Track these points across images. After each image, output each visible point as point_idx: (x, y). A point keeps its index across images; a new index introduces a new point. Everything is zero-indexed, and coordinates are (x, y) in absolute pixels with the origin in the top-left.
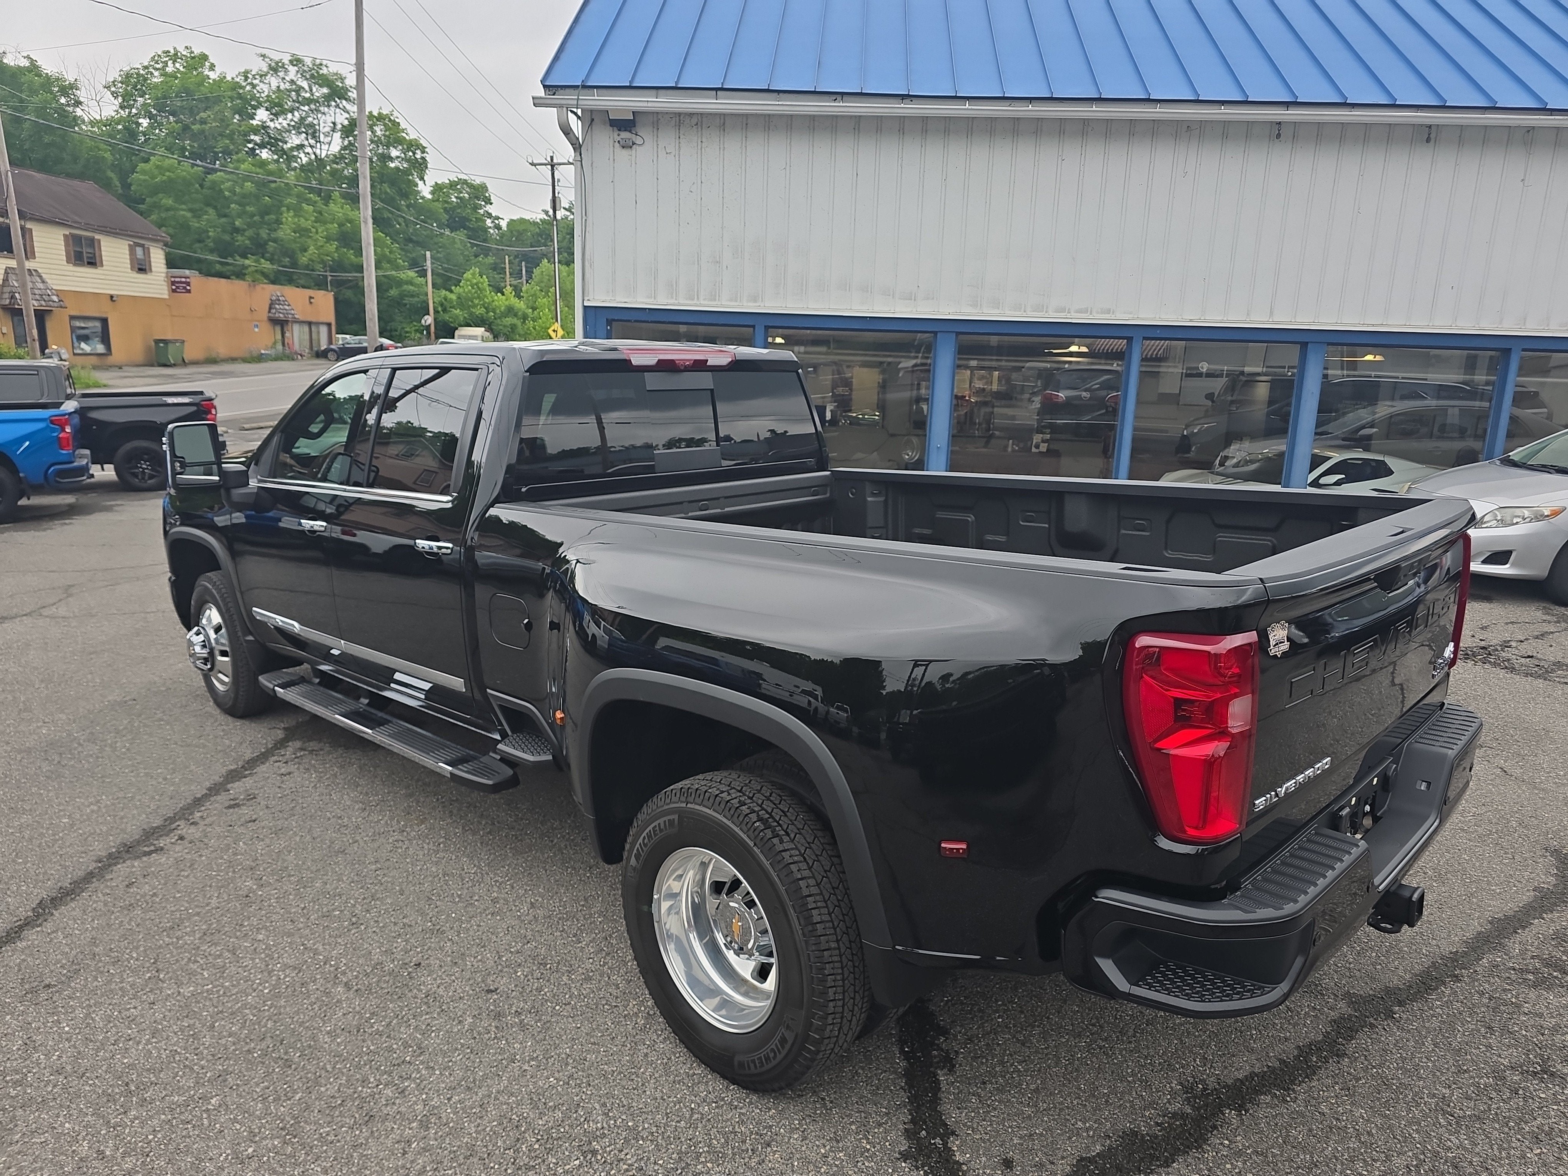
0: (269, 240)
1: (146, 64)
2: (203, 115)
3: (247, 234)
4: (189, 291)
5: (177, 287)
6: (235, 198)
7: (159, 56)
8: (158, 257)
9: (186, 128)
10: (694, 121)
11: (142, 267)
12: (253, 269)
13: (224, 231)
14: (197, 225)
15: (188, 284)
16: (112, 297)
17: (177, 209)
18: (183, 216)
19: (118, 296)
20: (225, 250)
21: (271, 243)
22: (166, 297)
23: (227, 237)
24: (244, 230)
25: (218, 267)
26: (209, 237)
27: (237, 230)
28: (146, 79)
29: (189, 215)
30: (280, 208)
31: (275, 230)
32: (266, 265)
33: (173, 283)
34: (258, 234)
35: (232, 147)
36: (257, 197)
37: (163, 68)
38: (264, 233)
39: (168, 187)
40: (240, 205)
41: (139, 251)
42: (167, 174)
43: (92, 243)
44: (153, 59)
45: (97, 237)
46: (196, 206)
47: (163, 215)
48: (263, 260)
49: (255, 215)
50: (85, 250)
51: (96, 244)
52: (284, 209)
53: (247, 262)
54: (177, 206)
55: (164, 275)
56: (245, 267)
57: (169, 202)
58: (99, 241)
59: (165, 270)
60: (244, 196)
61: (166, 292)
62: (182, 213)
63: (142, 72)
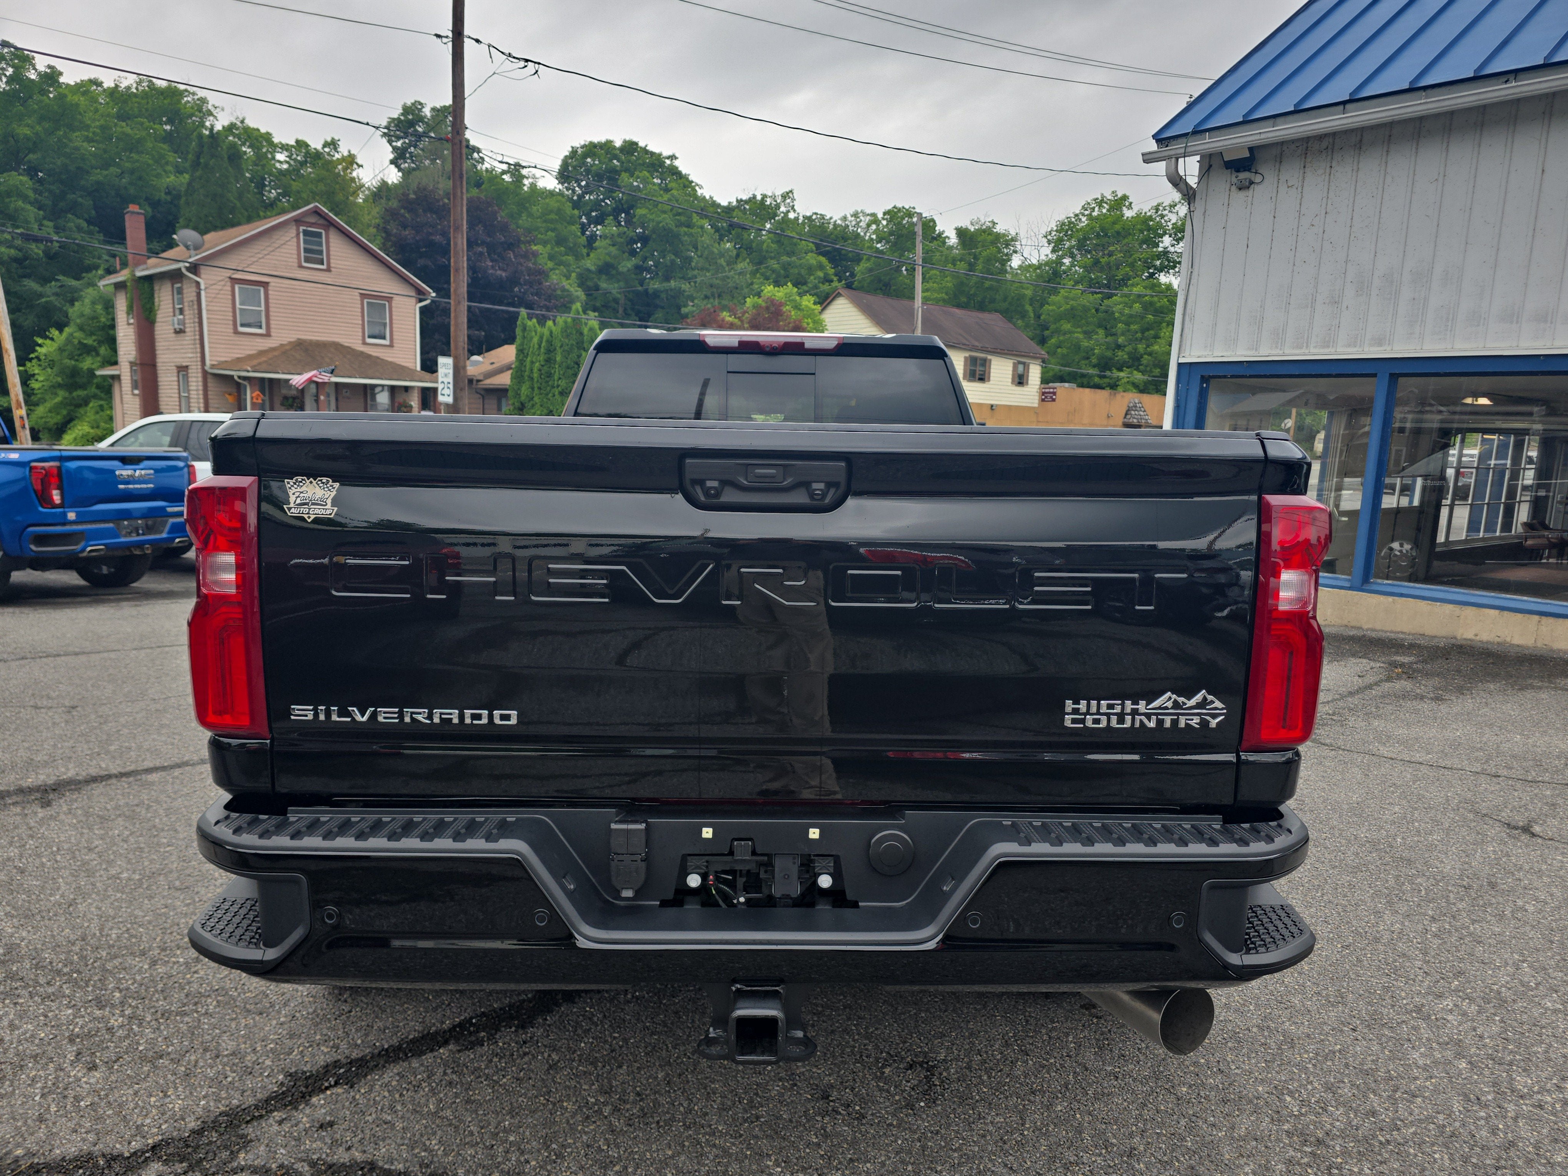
0: (1145, 354)
1: (1078, 212)
2: (1111, 248)
3: (1126, 349)
4: (1054, 400)
5: (1046, 397)
6: (1123, 318)
7: (1089, 203)
8: (1035, 373)
9: (1097, 262)
10: (1325, 144)
11: (1020, 380)
12: (1126, 380)
13: (1107, 348)
14: (1086, 344)
15: (1054, 394)
16: (992, 406)
17: (1074, 332)
18: (1077, 338)
19: (997, 405)
20: (1105, 365)
21: (1146, 356)
22: (1036, 405)
23: (1109, 354)
24: (1125, 346)
25: (1097, 380)
26: (1094, 354)
27: (1119, 347)
28: (1075, 225)
29: (1081, 336)
30: (1161, 323)
31: (1152, 345)
32: (1138, 376)
33: (1043, 394)
34: (1136, 349)
35: (1131, 273)
36: (1142, 318)
37: (1091, 214)
38: (1141, 347)
39: (1072, 315)
40: (1126, 324)
41: (1021, 368)
42: (1072, 302)
43: (985, 363)
44: (1083, 207)
45: (989, 357)
46: (1090, 328)
47: (1061, 338)
48: (1135, 372)
49: (1137, 332)
50: (979, 369)
51: (987, 364)
52: (1164, 324)
53: (1122, 374)
54: (1073, 329)
55: (1038, 387)
56: (1119, 379)
57: (1067, 326)
58: (990, 360)
59: (1039, 383)
60: (1131, 316)
61: (1037, 401)
62: (1076, 335)
63: (1073, 220)
